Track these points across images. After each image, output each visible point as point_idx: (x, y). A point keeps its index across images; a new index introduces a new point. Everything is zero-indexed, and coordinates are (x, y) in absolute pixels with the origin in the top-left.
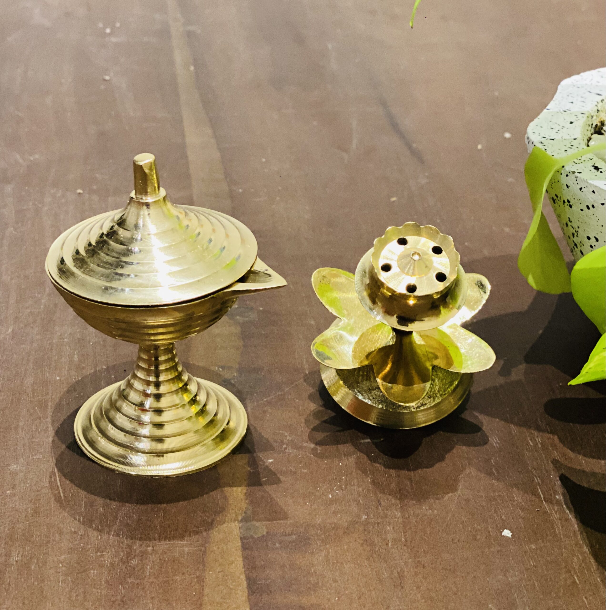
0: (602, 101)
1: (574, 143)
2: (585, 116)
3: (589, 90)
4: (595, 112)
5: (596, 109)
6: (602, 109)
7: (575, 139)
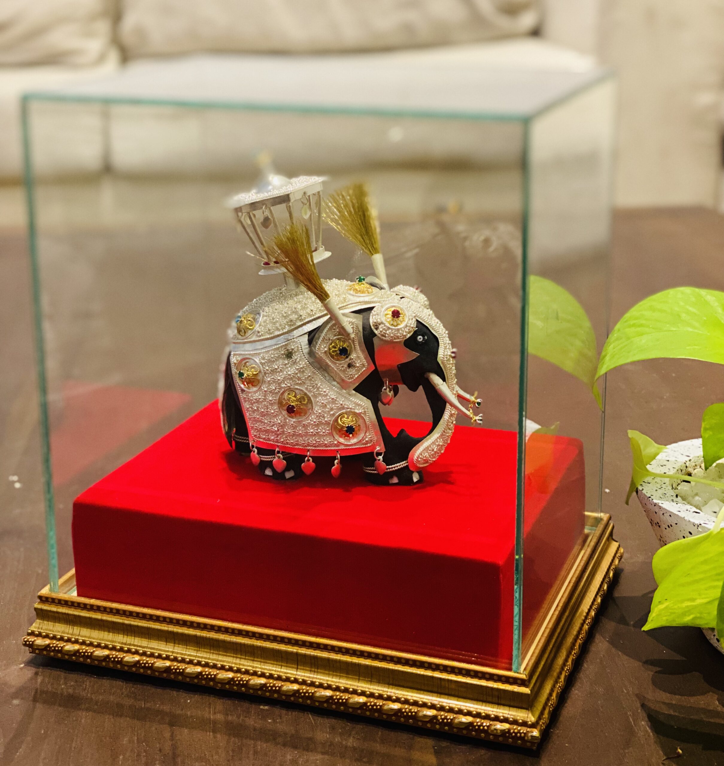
0: (690, 460)
1: (664, 486)
2: (675, 470)
3: (682, 453)
5: (685, 465)
6: (691, 466)
7: (665, 483)
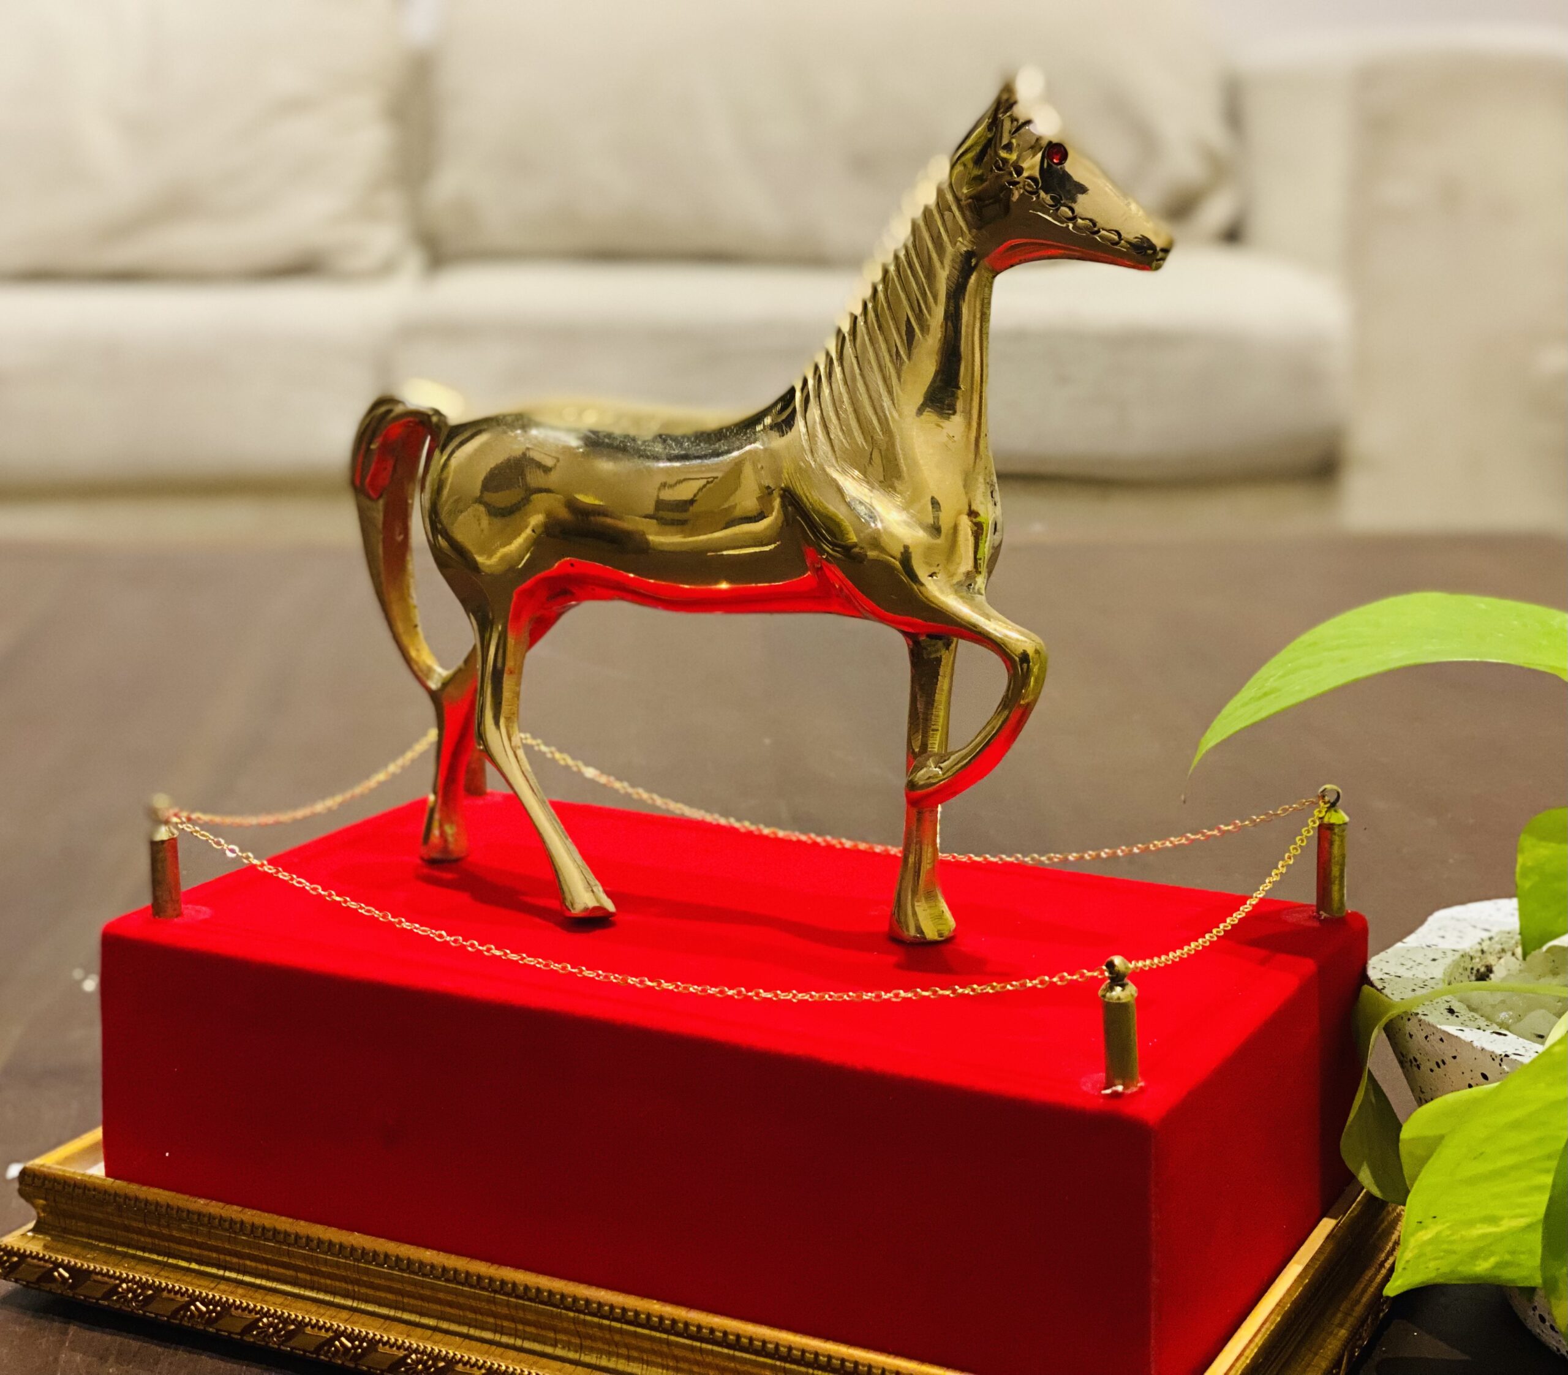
0: (1491, 939)
1: (1430, 982)
3: (1473, 924)
4: (1477, 951)
5: (1479, 947)
6: (1491, 950)
7: (1432, 978)
